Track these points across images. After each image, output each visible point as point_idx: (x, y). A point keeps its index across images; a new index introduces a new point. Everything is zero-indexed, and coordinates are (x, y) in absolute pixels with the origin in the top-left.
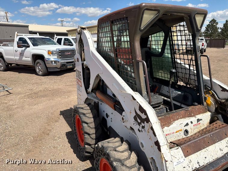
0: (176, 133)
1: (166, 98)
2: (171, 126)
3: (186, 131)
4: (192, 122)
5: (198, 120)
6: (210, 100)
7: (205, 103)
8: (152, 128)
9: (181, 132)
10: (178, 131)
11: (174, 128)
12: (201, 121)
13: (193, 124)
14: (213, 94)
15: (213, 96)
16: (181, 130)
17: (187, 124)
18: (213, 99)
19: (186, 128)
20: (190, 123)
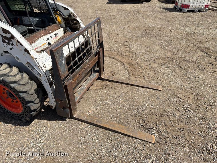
0: (42, 47)
1: (30, 28)
2: (37, 42)
3: (49, 44)
4: (51, 37)
5: (56, 35)
6: (60, 19)
7: (57, 22)
8: (18, 42)
9: (45, 45)
10: (43, 45)
11: (39, 43)
12: (57, 35)
13: (52, 38)
14: (60, 14)
15: (60, 15)
16: (45, 44)
17: (48, 39)
18: (61, 18)
19: (48, 41)
20: (50, 38)
